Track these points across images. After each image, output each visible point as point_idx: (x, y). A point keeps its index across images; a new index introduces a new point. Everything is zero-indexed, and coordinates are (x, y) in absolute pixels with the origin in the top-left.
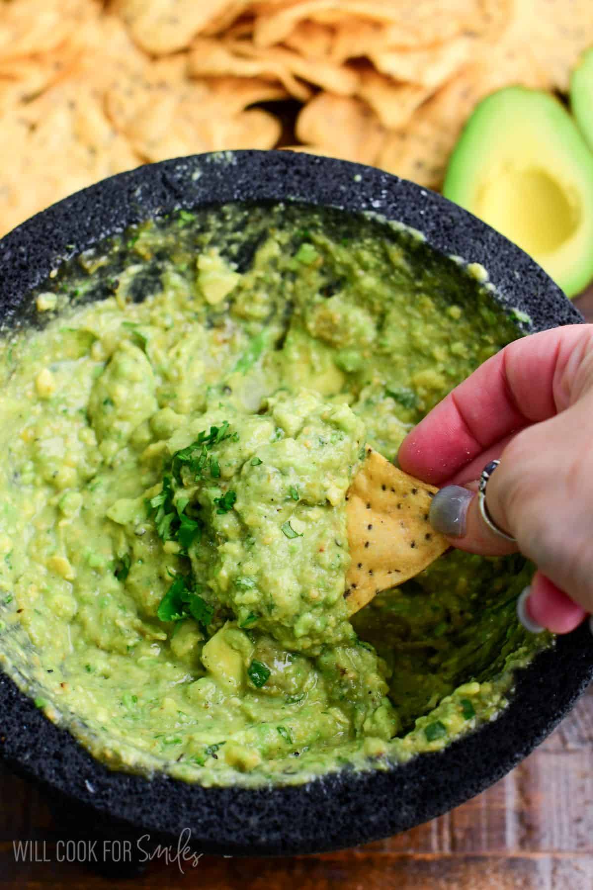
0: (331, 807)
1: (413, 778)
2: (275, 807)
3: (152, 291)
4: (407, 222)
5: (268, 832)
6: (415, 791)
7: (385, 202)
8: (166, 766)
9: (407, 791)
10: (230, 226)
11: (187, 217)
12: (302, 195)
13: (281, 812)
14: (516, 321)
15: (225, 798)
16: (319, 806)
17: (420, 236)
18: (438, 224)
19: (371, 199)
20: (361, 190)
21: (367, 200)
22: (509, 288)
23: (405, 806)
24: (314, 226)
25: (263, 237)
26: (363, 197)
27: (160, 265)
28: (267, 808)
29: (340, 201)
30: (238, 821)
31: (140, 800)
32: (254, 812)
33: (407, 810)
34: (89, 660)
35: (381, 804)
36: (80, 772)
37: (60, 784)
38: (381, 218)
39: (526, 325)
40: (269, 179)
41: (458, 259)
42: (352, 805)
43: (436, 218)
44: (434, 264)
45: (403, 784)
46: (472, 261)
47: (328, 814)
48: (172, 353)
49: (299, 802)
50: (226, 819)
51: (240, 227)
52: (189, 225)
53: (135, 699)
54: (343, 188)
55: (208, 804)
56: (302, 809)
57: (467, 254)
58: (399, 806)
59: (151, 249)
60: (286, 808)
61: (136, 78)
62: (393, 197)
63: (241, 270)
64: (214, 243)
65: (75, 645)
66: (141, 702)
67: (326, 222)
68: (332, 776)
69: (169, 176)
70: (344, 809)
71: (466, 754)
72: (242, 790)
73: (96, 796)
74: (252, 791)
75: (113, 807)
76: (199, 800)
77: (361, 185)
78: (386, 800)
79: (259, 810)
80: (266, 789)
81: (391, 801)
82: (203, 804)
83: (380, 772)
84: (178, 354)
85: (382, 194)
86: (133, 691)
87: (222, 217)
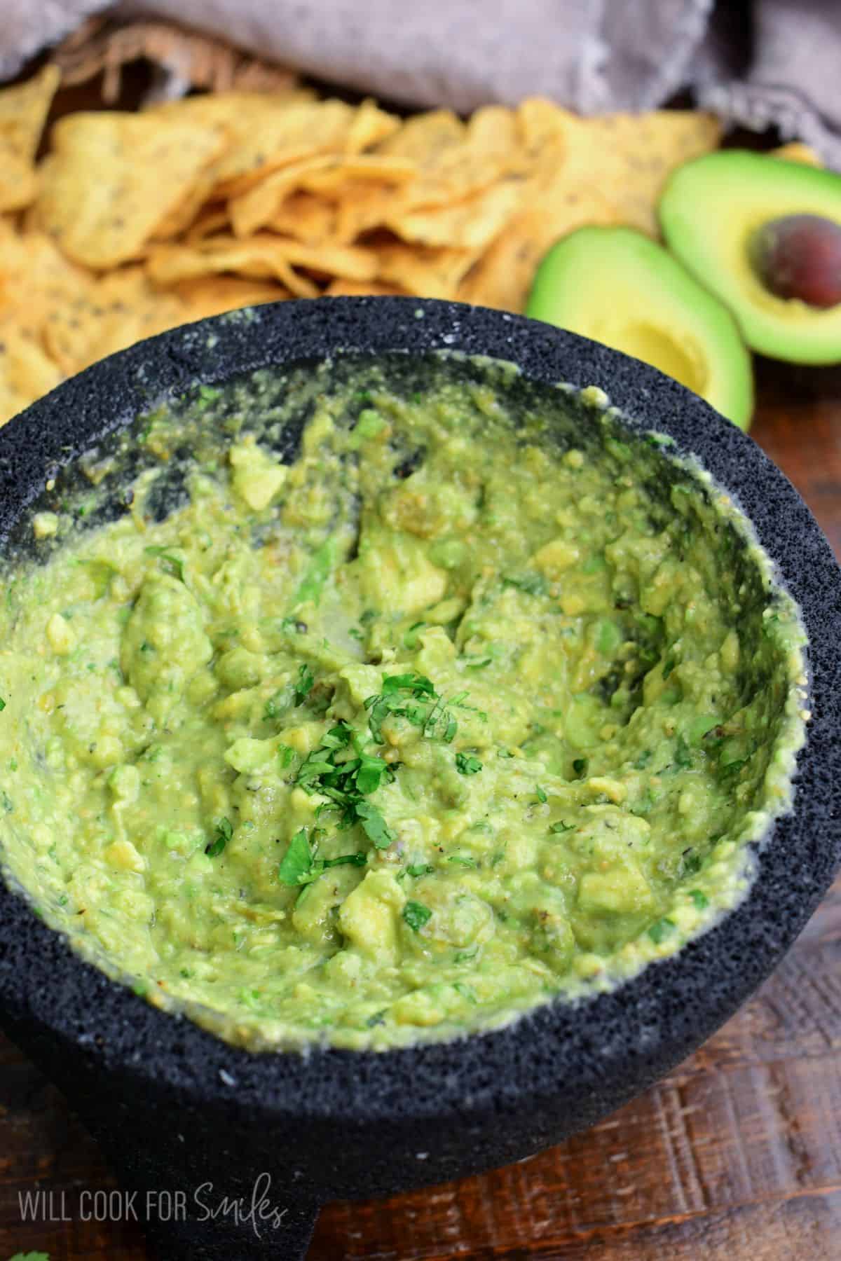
0: (548, 1046)
1: (647, 993)
2: (476, 1060)
3: (176, 502)
4: (492, 353)
5: (474, 1090)
6: (654, 1008)
7: (461, 336)
8: (323, 1035)
9: (642, 1011)
10: (265, 400)
11: (209, 394)
12: (353, 344)
13: (485, 1063)
14: (656, 445)
15: (409, 1060)
16: (533, 1048)
17: (513, 368)
18: (533, 350)
19: (442, 335)
20: (427, 327)
21: (437, 337)
22: (639, 409)
23: (644, 1029)
24: (373, 384)
25: (310, 409)
26: (430, 334)
27: (182, 466)
28: (465, 1064)
29: (402, 342)
30: (431, 1086)
31: (298, 1083)
32: (450, 1070)
33: (647, 1033)
34: (185, 965)
35: (612, 1032)
36: (210, 1062)
37: (188, 1082)
38: (459, 356)
39: (670, 449)
40: (306, 332)
41: (566, 387)
42: (576, 1040)
43: (529, 342)
44: (538, 401)
45: (635, 1004)
46: (584, 386)
47: (547, 1055)
48: (218, 578)
49: (506, 1048)
50: (415, 1085)
51: (279, 401)
52: (213, 406)
53: (256, 994)
54: (403, 328)
55: (388, 1072)
56: (512, 1056)
57: (577, 378)
58: (635, 1030)
59: (169, 444)
60: (490, 1058)
61: (79, 304)
62: (468, 328)
63: (287, 461)
64: (247, 427)
65: (161, 953)
66: (267, 997)
67: (388, 375)
68: (542, 1011)
69: (176, 348)
70: (566, 1047)
71: (707, 953)
72: (428, 1048)
73: (240, 1087)
74: (441, 1047)
75: (264, 1098)
76: (376, 1069)
77: (426, 322)
78: (618, 1026)
79: (456, 1066)
80: (459, 1040)
81: (624, 1025)
82: (382, 1073)
83: (603, 995)
84: (225, 579)
85: (454, 328)
86: (253, 987)
87: (253, 390)
